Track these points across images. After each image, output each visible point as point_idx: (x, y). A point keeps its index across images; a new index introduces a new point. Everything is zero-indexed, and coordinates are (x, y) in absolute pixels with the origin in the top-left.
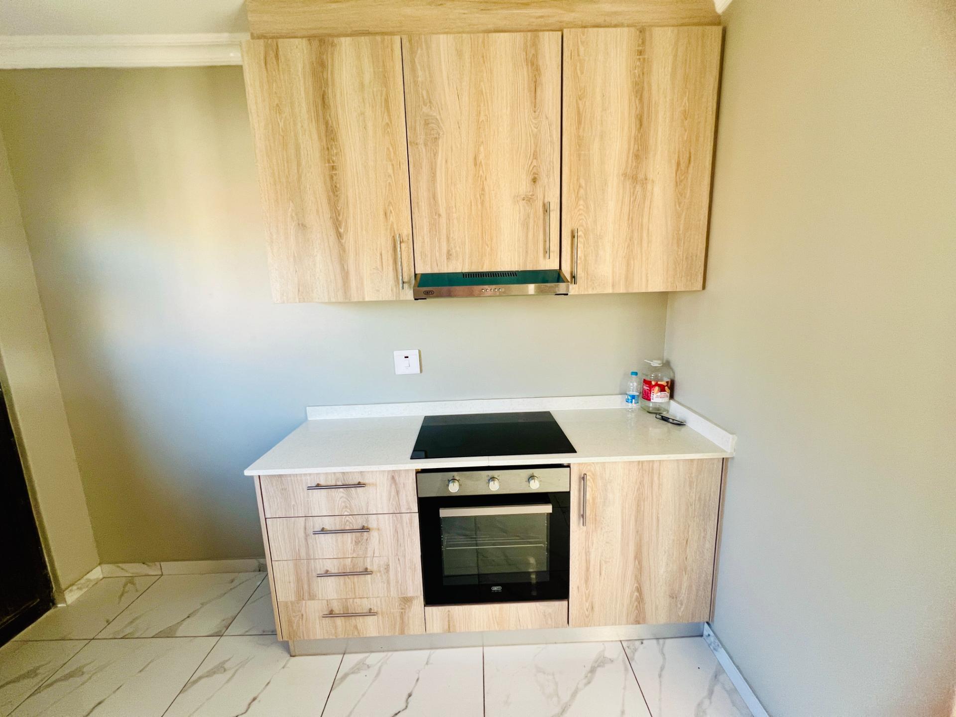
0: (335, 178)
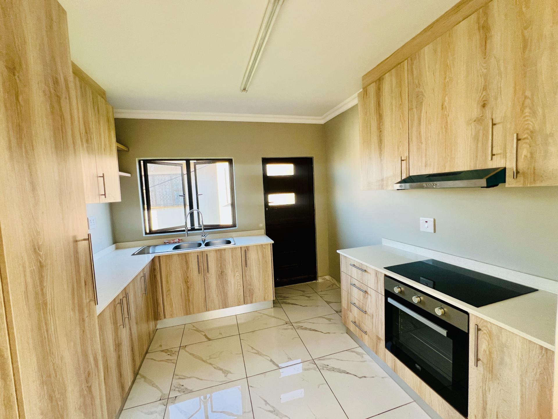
0: (381, 135)
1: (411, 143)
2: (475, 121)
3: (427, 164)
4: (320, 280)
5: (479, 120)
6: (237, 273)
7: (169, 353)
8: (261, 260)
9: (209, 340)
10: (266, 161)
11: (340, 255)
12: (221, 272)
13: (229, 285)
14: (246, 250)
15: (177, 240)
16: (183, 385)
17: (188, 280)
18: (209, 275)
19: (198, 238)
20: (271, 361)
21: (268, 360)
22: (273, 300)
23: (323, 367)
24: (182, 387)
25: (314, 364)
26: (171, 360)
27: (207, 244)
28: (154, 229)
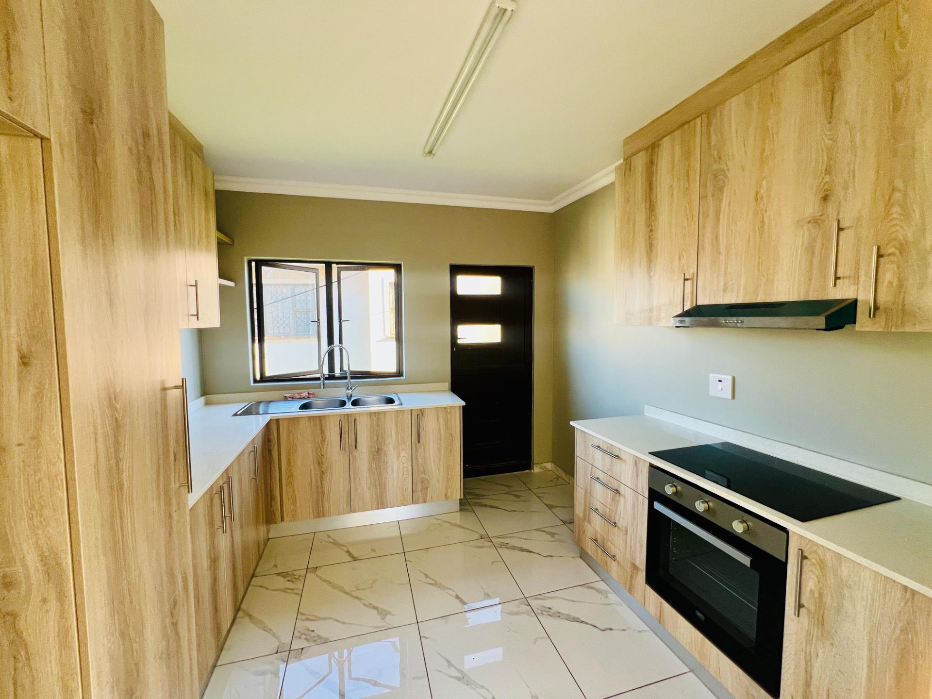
0: (652, 237)
1: (701, 252)
2: (809, 222)
3: (727, 288)
4: (536, 470)
5: (816, 222)
6: (404, 452)
7: (289, 579)
8: (442, 432)
9: (355, 559)
10: (456, 270)
11: (576, 429)
12: (377, 450)
13: (389, 471)
14: (419, 415)
15: (305, 394)
16: (313, 631)
17: (324, 461)
18: (357, 454)
19: (340, 391)
20: (457, 597)
21: (452, 596)
22: (460, 499)
23: (542, 611)
24: (313, 634)
25: (527, 605)
26: (293, 589)
27: (355, 403)
28: (268, 373)
